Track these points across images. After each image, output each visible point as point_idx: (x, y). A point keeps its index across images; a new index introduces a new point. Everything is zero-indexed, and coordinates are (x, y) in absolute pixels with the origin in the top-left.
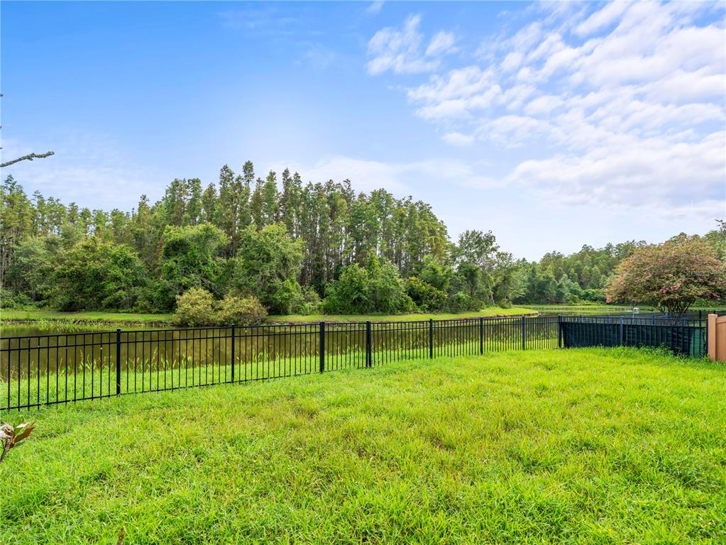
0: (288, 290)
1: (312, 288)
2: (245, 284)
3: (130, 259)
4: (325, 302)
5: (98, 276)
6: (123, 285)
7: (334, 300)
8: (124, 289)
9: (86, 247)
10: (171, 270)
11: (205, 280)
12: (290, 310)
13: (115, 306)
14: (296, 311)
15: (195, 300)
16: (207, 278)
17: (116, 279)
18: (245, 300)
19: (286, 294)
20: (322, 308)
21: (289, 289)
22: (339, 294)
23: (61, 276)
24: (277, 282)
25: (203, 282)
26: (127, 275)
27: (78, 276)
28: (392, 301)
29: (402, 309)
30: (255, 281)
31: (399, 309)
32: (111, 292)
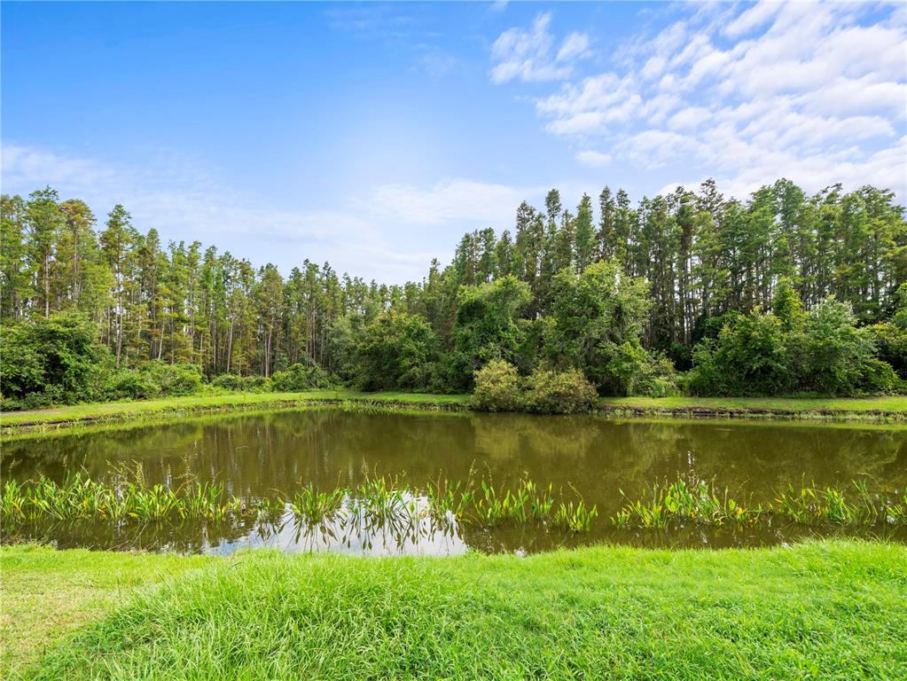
0: (629, 359)
1: (662, 354)
2: (562, 352)
3: (423, 331)
4: (691, 375)
5: (394, 353)
6: (417, 361)
7: (710, 372)
8: (417, 365)
9: (383, 321)
10: (466, 339)
11: (506, 351)
12: (630, 389)
13: (410, 385)
14: (640, 391)
15: (496, 375)
16: (507, 347)
17: (410, 354)
18: (563, 375)
19: (625, 365)
20: (686, 385)
21: (630, 357)
22: (718, 362)
23: (362, 353)
24: (611, 347)
25: (503, 352)
26: (420, 349)
27: (375, 354)
28: (843, 370)
29: (867, 386)
30: (577, 348)
31: (857, 386)
32: (406, 369)
